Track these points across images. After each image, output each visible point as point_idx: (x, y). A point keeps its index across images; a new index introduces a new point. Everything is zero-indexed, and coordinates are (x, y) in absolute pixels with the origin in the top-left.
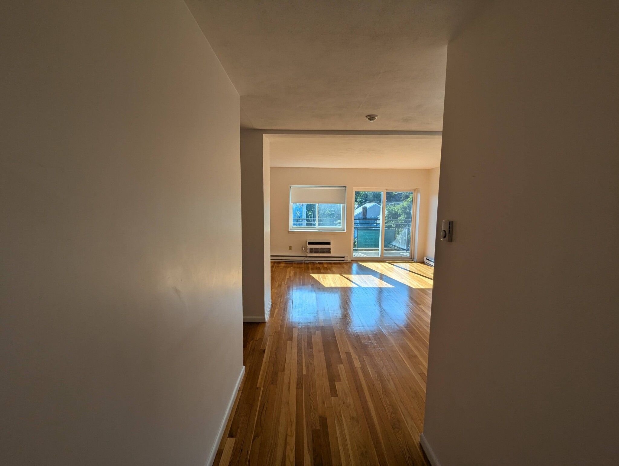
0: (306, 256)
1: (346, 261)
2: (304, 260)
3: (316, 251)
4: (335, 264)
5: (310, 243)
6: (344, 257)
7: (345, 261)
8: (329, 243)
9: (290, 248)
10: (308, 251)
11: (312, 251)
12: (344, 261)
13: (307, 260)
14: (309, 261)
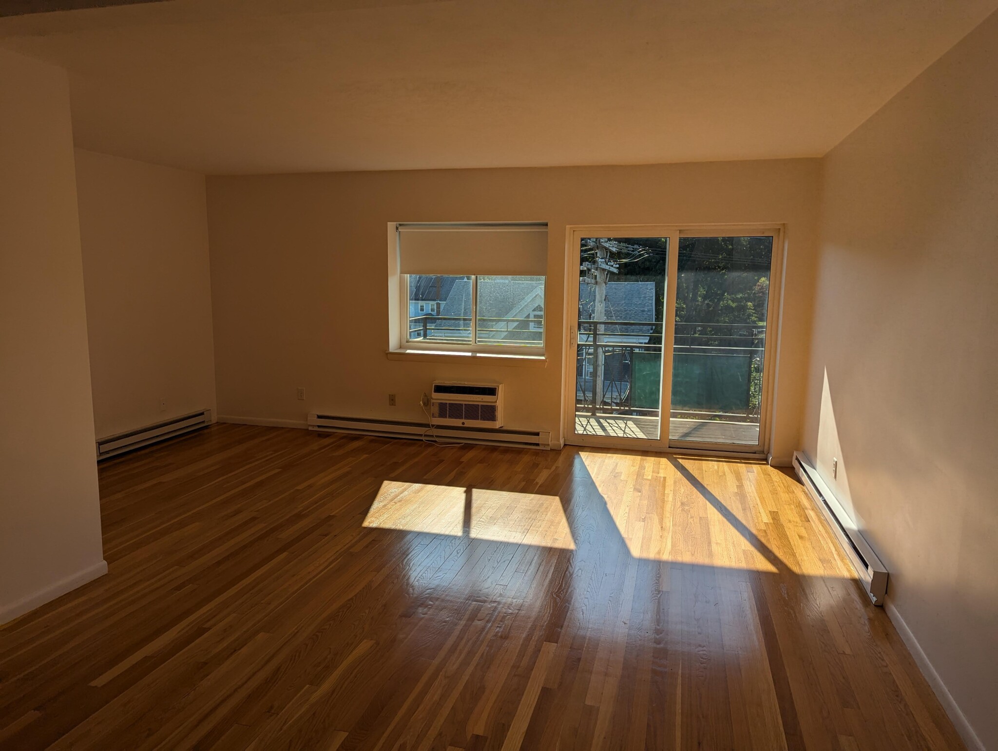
0: (427, 423)
1: (544, 445)
2: (426, 436)
3: (455, 411)
4: (506, 451)
5: (439, 389)
6: (537, 434)
7: (542, 444)
8: (492, 391)
9: (392, 400)
10: (435, 410)
11: (445, 410)
12: (538, 445)
13: (432, 436)
14: (437, 439)
